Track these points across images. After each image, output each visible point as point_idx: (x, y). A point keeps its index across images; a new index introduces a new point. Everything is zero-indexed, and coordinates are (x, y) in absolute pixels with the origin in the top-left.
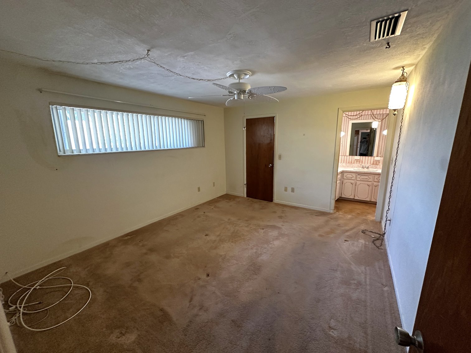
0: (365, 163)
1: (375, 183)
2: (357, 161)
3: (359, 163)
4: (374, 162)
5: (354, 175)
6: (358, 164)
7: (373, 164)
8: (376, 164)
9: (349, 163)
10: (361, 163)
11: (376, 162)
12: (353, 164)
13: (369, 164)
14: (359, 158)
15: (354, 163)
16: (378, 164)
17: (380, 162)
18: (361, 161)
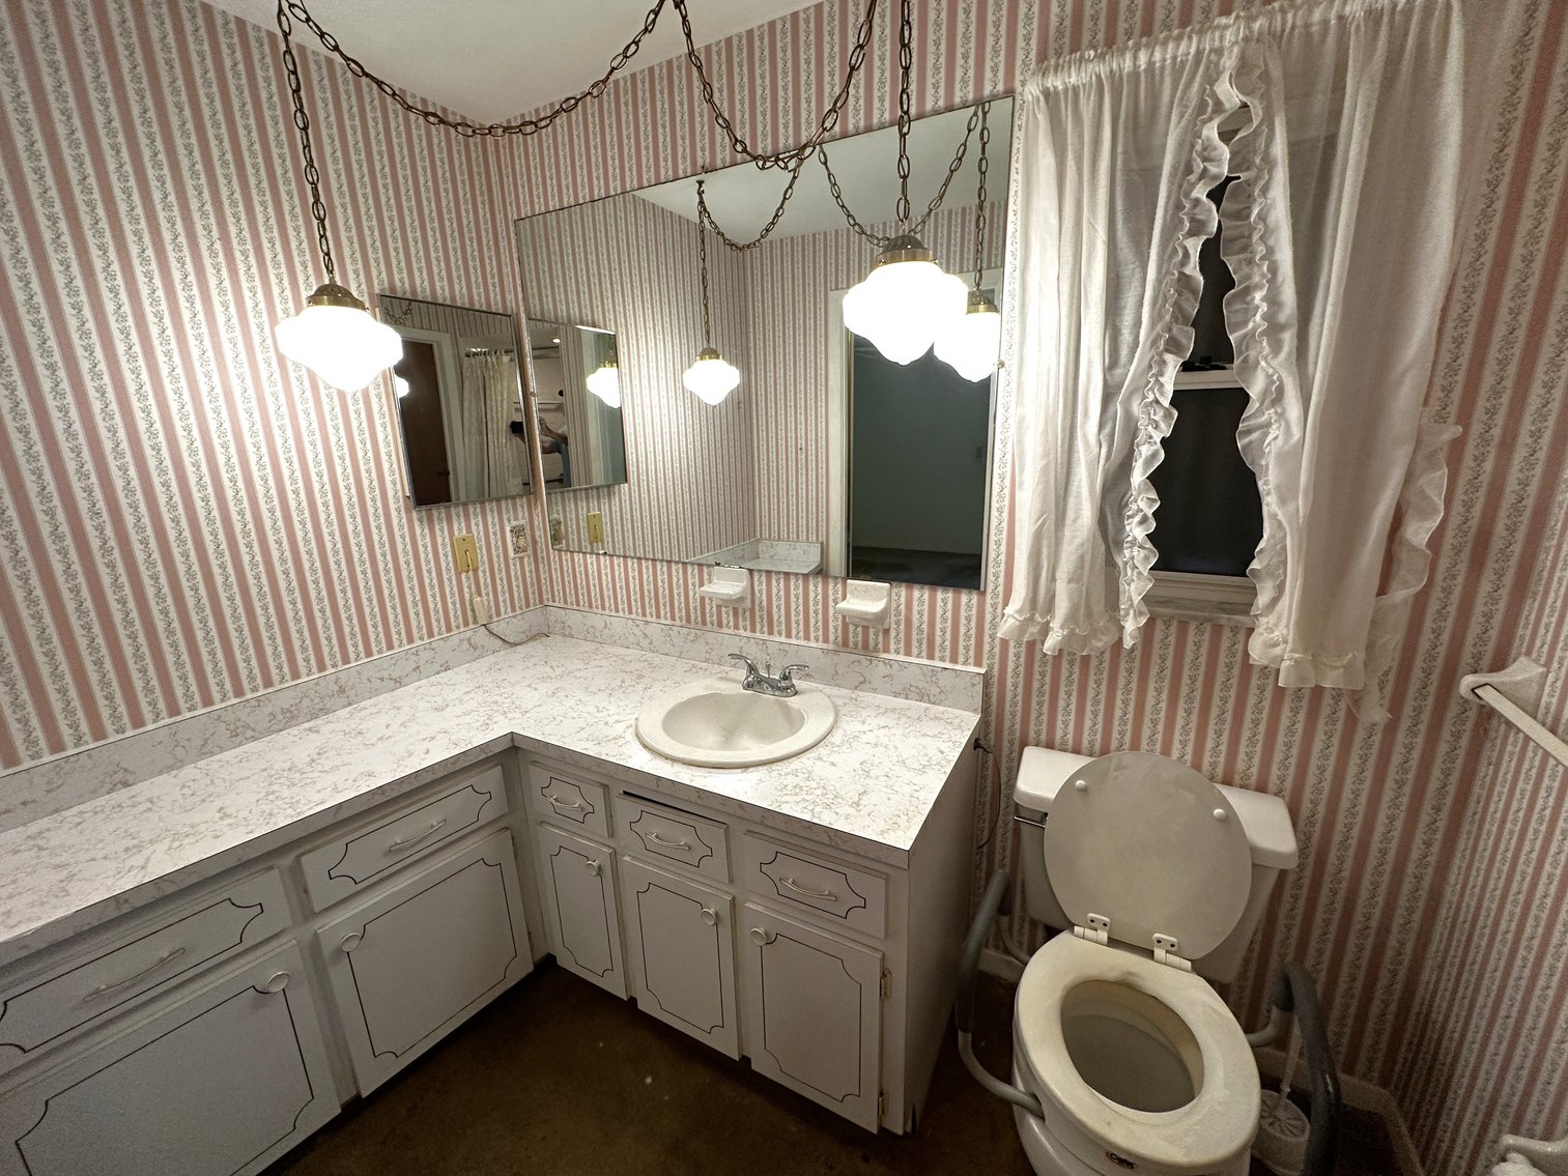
2: (735, 613)
3: (753, 629)
6: (737, 641)
7: (845, 645)
8: (866, 648)
9: (688, 620)
10: (761, 632)
11: (866, 628)
12: (714, 633)
13: (809, 648)
15: (720, 625)
16: (880, 646)
17: (893, 633)
18: (761, 608)
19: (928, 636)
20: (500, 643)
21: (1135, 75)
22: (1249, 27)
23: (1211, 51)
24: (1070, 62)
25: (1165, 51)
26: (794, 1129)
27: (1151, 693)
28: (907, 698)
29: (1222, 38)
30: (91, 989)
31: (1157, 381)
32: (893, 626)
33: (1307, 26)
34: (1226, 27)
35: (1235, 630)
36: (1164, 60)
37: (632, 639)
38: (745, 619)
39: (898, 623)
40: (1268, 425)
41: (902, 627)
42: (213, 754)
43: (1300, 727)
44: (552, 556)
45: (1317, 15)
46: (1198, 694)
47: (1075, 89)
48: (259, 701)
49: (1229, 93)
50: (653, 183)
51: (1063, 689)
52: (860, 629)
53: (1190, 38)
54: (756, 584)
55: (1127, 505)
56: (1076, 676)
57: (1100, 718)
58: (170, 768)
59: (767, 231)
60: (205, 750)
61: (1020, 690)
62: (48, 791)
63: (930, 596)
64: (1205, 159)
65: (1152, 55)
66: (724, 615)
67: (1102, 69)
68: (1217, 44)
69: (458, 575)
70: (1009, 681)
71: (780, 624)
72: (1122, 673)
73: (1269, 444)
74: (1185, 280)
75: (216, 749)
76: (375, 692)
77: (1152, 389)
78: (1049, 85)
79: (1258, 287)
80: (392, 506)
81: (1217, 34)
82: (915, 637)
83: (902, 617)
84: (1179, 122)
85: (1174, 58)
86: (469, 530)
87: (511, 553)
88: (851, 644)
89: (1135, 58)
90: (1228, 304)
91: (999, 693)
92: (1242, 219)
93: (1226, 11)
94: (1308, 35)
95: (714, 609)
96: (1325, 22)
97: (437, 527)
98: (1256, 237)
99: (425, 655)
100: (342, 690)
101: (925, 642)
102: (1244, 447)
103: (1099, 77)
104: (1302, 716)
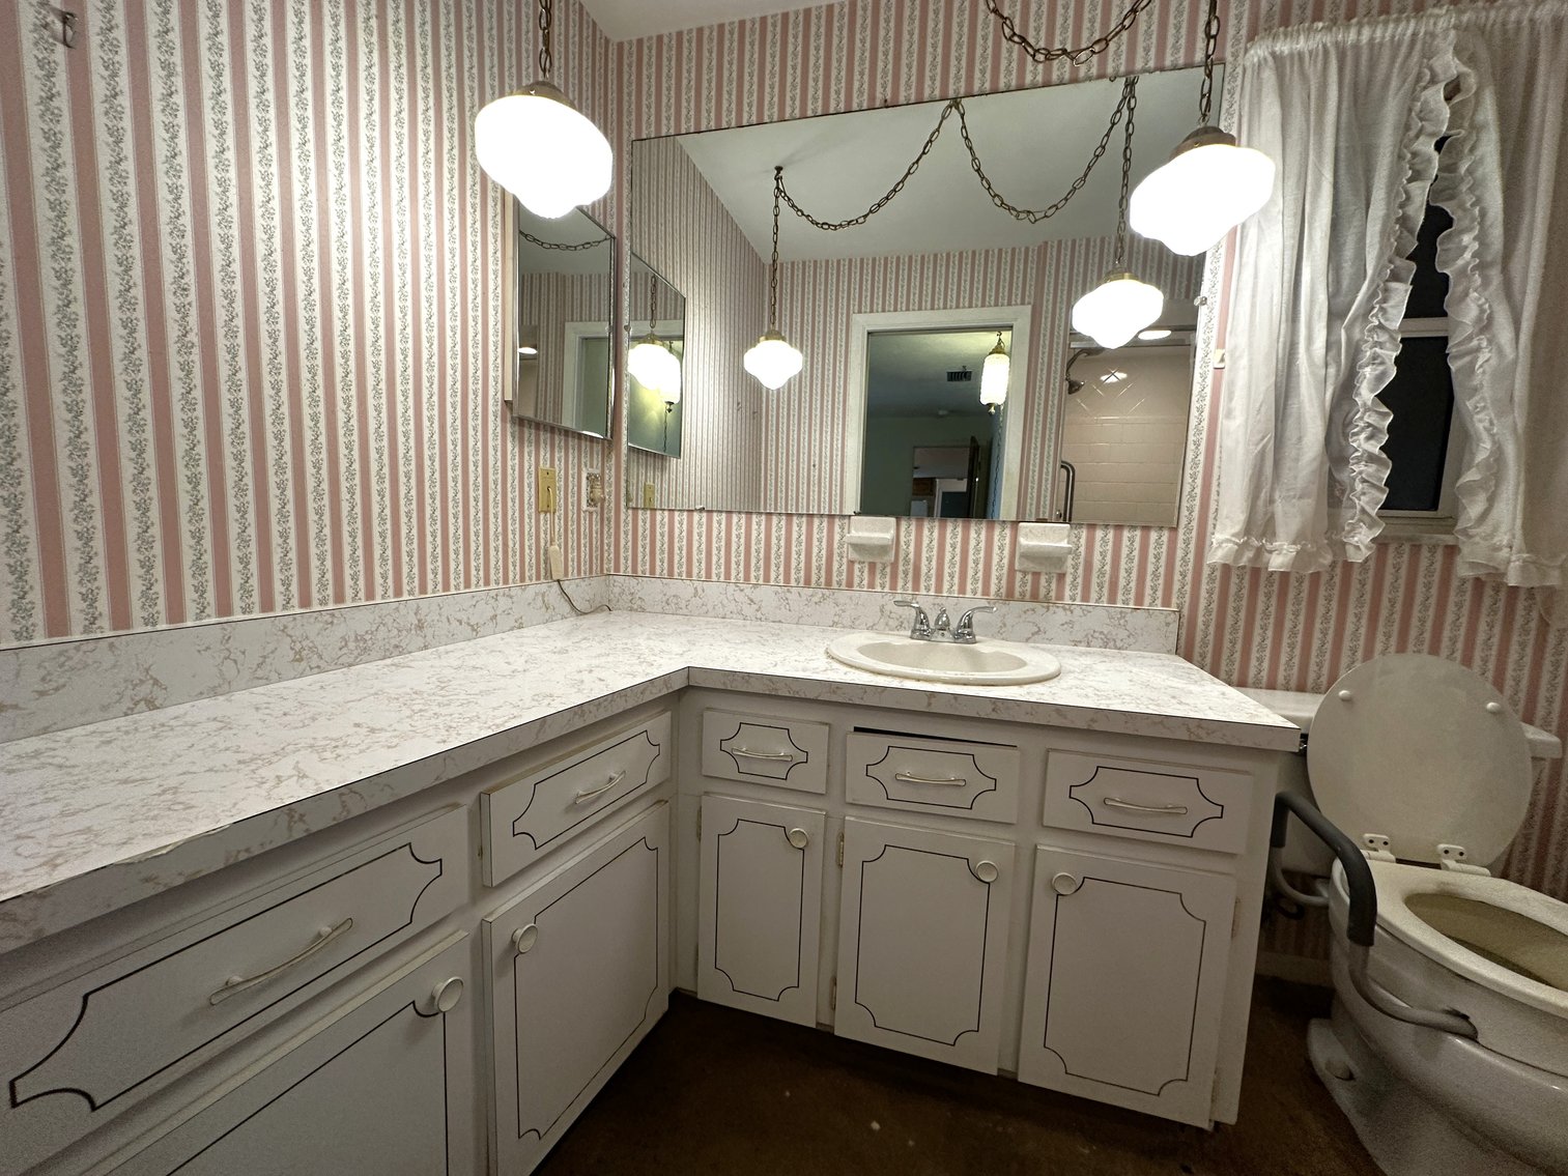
0: (939, 589)
1: (1049, 846)
2: (872, 566)
3: (893, 587)
4: (1012, 570)
5: (810, 730)
6: (879, 598)
7: (1010, 596)
8: (1035, 597)
9: (808, 582)
10: (904, 589)
11: (1036, 575)
12: (843, 596)
13: (972, 599)
14: (889, 535)
15: (850, 584)
16: (1053, 594)
17: (1069, 579)
18: (907, 562)
19: (1111, 578)
20: (567, 608)
21: (1356, 46)
22: (1458, 18)
23: (1426, 33)
24: (1298, 31)
25: (1385, 30)
26: (1087, 1151)
27: (1351, 619)
28: (1089, 645)
29: (1435, 24)
30: (219, 983)
31: (1382, 309)
32: (1070, 570)
33: (1504, 24)
34: (1438, 16)
35: (1433, 549)
36: (1383, 37)
37: (732, 606)
38: (884, 575)
39: (1076, 567)
40: (1478, 349)
41: (1080, 571)
42: (268, 681)
43: (1495, 640)
44: (623, 517)
45: (1513, 16)
46: (1397, 617)
47: (1300, 55)
48: (333, 615)
49: (1449, 64)
50: (819, 112)
51: (1258, 623)
52: (1029, 577)
53: (1408, 21)
54: (902, 534)
55: (1351, 423)
56: (1272, 609)
57: (1297, 651)
58: (214, 692)
59: (879, 205)
60: (261, 674)
61: (1212, 629)
62: (42, 694)
63: (1115, 537)
64: (1421, 120)
65: (1374, 32)
66: (857, 572)
67: (1328, 39)
68: (1431, 27)
69: (538, 512)
70: (1200, 620)
71: (928, 577)
72: (1321, 602)
73: (1481, 366)
74: (1404, 221)
75: (274, 676)
76: (452, 638)
77: (1376, 315)
78: (1277, 49)
79: (1468, 230)
80: (491, 409)
81: (1432, 21)
82: (1095, 580)
83: (1082, 560)
84: (1399, 89)
85: (1393, 37)
86: (552, 465)
87: (584, 506)
88: (1017, 595)
89: (1359, 33)
90: (1442, 243)
91: (1187, 635)
92: (1450, 172)
93: (1438, 3)
94: (1505, 32)
95: (844, 567)
96: (1519, 22)
97: (526, 450)
98: (1464, 188)
99: (503, 603)
100: (420, 626)
101: (1106, 585)
102: (1458, 370)
103: (1324, 46)
104: (1497, 630)
